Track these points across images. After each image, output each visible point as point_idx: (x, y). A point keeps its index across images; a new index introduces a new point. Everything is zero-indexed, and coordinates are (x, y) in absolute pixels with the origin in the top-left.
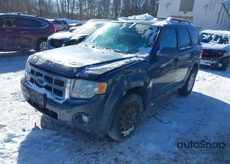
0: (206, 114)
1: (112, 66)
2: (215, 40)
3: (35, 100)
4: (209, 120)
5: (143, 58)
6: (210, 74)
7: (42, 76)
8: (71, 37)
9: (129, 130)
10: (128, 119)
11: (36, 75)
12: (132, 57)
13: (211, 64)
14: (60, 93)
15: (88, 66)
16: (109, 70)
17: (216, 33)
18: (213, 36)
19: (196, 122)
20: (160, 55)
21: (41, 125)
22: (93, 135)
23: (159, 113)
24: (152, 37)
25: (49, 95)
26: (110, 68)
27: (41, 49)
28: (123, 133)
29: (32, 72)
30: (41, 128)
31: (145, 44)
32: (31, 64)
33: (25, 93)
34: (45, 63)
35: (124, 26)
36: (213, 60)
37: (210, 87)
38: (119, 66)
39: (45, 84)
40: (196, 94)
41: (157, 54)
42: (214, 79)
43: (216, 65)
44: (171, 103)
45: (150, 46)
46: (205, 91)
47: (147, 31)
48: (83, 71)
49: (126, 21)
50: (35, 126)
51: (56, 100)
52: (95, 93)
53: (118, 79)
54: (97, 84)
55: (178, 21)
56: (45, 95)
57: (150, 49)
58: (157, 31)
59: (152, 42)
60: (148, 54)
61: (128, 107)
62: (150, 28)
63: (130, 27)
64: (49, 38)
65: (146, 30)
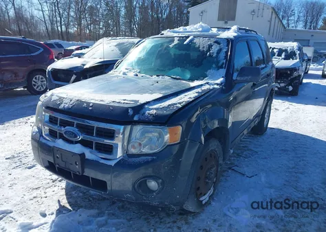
0: (299, 158)
1: (181, 101)
2: (279, 55)
3: (63, 165)
4: (305, 165)
5: (217, 84)
6: (280, 101)
7: (73, 126)
8: (84, 65)
9: (208, 194)
10: (206, 178)
11: (61, 125)
12: (202, 85)
13: (279, 88)
14: (109, 150)
15: (148, 103)
16: (180, 106)
17: (278, 46)
18: (275, 50)
19: (290, 170)
20: (238, 79)
21: (69, 203)
22: (162, 208)
23: (236, 163)
24: (222, 55)
25: (90, 154)
26: (180, 103)
27: (35, 85)
28: (201, 199)
29: (52, 120)
30: (70, 208)
31: (214, 66)
32: (47, 108)
33: (43, 156)
34: (78, 105)
35: (176, 42)
36: (281, 83)
37: (287, 118)
38: (191, 100)
39: (80, 138)
40: (274, 131)
41: (234, 78)
42: (288, 108)
43: (284, 88)
44: (245, 146)
45: (221, 67)
46: (283, 125)
47: (212, 46)
48: (142, 112)
49: (175, 35)
50: (60, 205)
51: (102, 161)
52: (166, 143)
53: (194, 119)
54: (167, 129)
55: (244, 31)
56: (83, 155)
57: (223, 71)
58: (228, 45)
59: (224, 61)
60: (222, 79)
61: (206, 159)
62: (215, 42)
63: (185, 43)
64: (50, 68)
65: (210, 46)
